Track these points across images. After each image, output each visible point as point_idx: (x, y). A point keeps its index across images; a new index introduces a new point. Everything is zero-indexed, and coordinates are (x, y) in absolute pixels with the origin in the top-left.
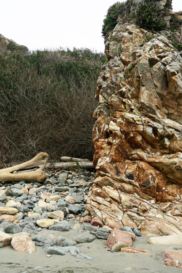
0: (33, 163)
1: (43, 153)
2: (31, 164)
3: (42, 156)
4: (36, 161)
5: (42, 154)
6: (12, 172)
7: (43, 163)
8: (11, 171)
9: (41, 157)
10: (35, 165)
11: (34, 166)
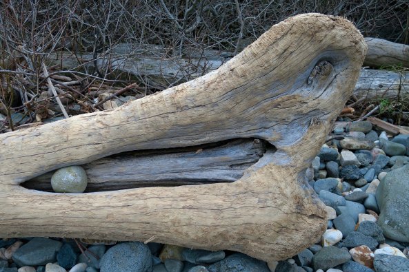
0: (227, 104)
1: (325, 19)
2: (210, 116)
3: (311, 49)
4: (255, 92)
5: (312, 33)
6: (39, 182)
7: (310, 118)
8: (29, 171)
9: (297, 59)
10: (240, 121)
11: (233, 134)
